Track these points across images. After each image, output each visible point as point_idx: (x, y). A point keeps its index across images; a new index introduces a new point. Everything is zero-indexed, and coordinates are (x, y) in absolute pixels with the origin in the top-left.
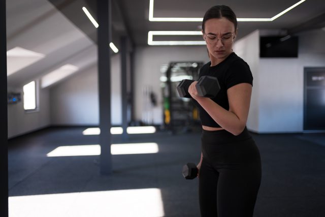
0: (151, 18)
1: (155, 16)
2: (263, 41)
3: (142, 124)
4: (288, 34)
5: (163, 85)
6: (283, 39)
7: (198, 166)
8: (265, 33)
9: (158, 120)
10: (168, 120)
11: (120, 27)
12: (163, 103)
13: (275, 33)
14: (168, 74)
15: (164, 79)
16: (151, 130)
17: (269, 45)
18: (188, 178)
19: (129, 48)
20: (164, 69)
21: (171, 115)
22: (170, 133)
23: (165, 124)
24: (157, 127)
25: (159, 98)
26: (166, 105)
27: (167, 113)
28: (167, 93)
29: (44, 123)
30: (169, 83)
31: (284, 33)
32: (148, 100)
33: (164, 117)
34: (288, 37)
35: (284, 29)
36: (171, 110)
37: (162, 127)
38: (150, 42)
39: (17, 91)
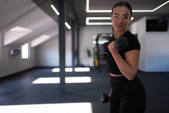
0: (88, 11)
1: (90, 9)
2: (148, 23)
3: (83, 66)
4: (162, 18)
5: (94, 46)
6: (159, 22)
7: (109, 95)
8: (149, 18)
9: (92, 64)
10: (97, 64)
11: (71, 15)
12: (94, 55)
13: (155, 18)
14: (97, 40)
15: (95, 42)
16: (88, 70)
17: (151, 25)
18: (103, 102)
19: (76, 27)
20: (95, 37)
21: (98, 62)
22: (97, 71)
23: (95, 66)
24: (91, 68)
25: (92, 53)
26: (96, 57)
27: (96, 61)
28: (96, 50)
29: (32, 66)
30: (97, 44)
31: (159, 18)
32: (86, 54)
33: (95, 63)
34: (162, 20)
35: (159, 16)
36: (98, 59)
37: (94, 68)
38: (87, 23)
39: (19, 49)
